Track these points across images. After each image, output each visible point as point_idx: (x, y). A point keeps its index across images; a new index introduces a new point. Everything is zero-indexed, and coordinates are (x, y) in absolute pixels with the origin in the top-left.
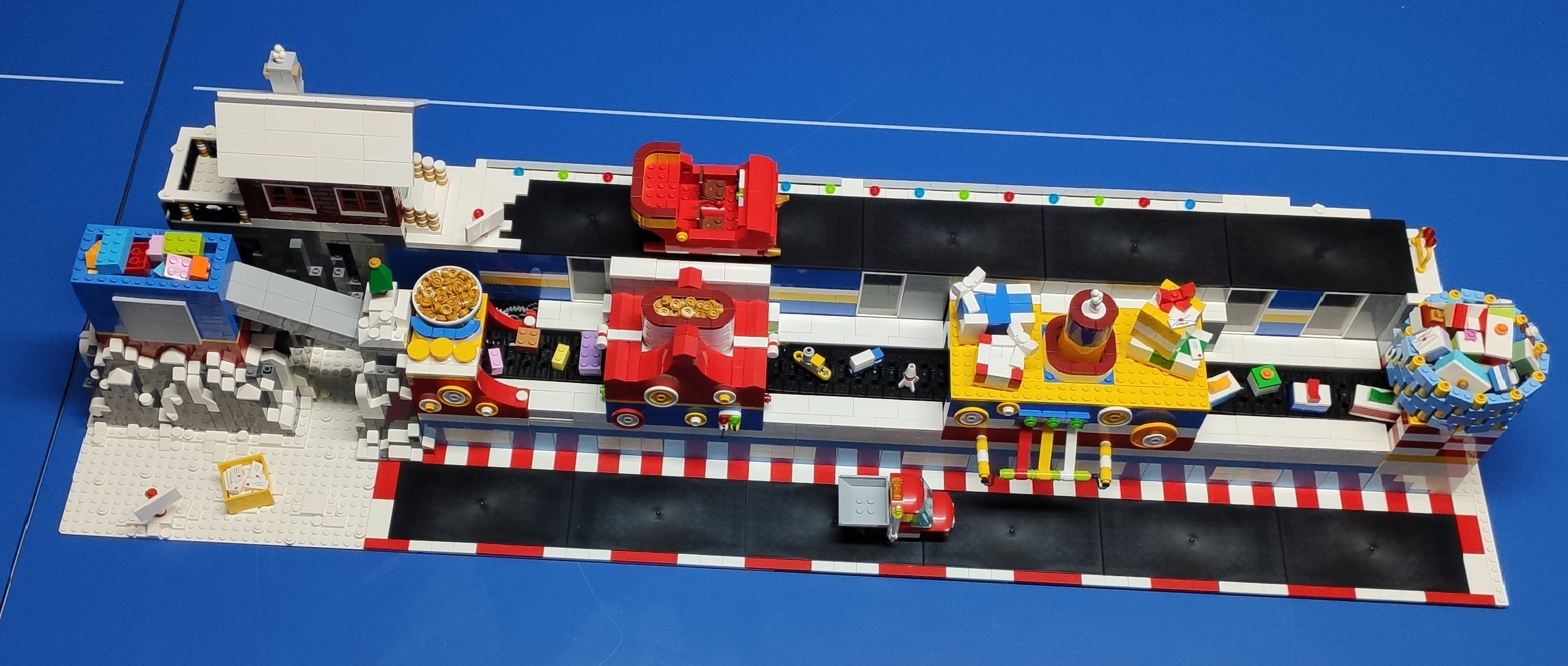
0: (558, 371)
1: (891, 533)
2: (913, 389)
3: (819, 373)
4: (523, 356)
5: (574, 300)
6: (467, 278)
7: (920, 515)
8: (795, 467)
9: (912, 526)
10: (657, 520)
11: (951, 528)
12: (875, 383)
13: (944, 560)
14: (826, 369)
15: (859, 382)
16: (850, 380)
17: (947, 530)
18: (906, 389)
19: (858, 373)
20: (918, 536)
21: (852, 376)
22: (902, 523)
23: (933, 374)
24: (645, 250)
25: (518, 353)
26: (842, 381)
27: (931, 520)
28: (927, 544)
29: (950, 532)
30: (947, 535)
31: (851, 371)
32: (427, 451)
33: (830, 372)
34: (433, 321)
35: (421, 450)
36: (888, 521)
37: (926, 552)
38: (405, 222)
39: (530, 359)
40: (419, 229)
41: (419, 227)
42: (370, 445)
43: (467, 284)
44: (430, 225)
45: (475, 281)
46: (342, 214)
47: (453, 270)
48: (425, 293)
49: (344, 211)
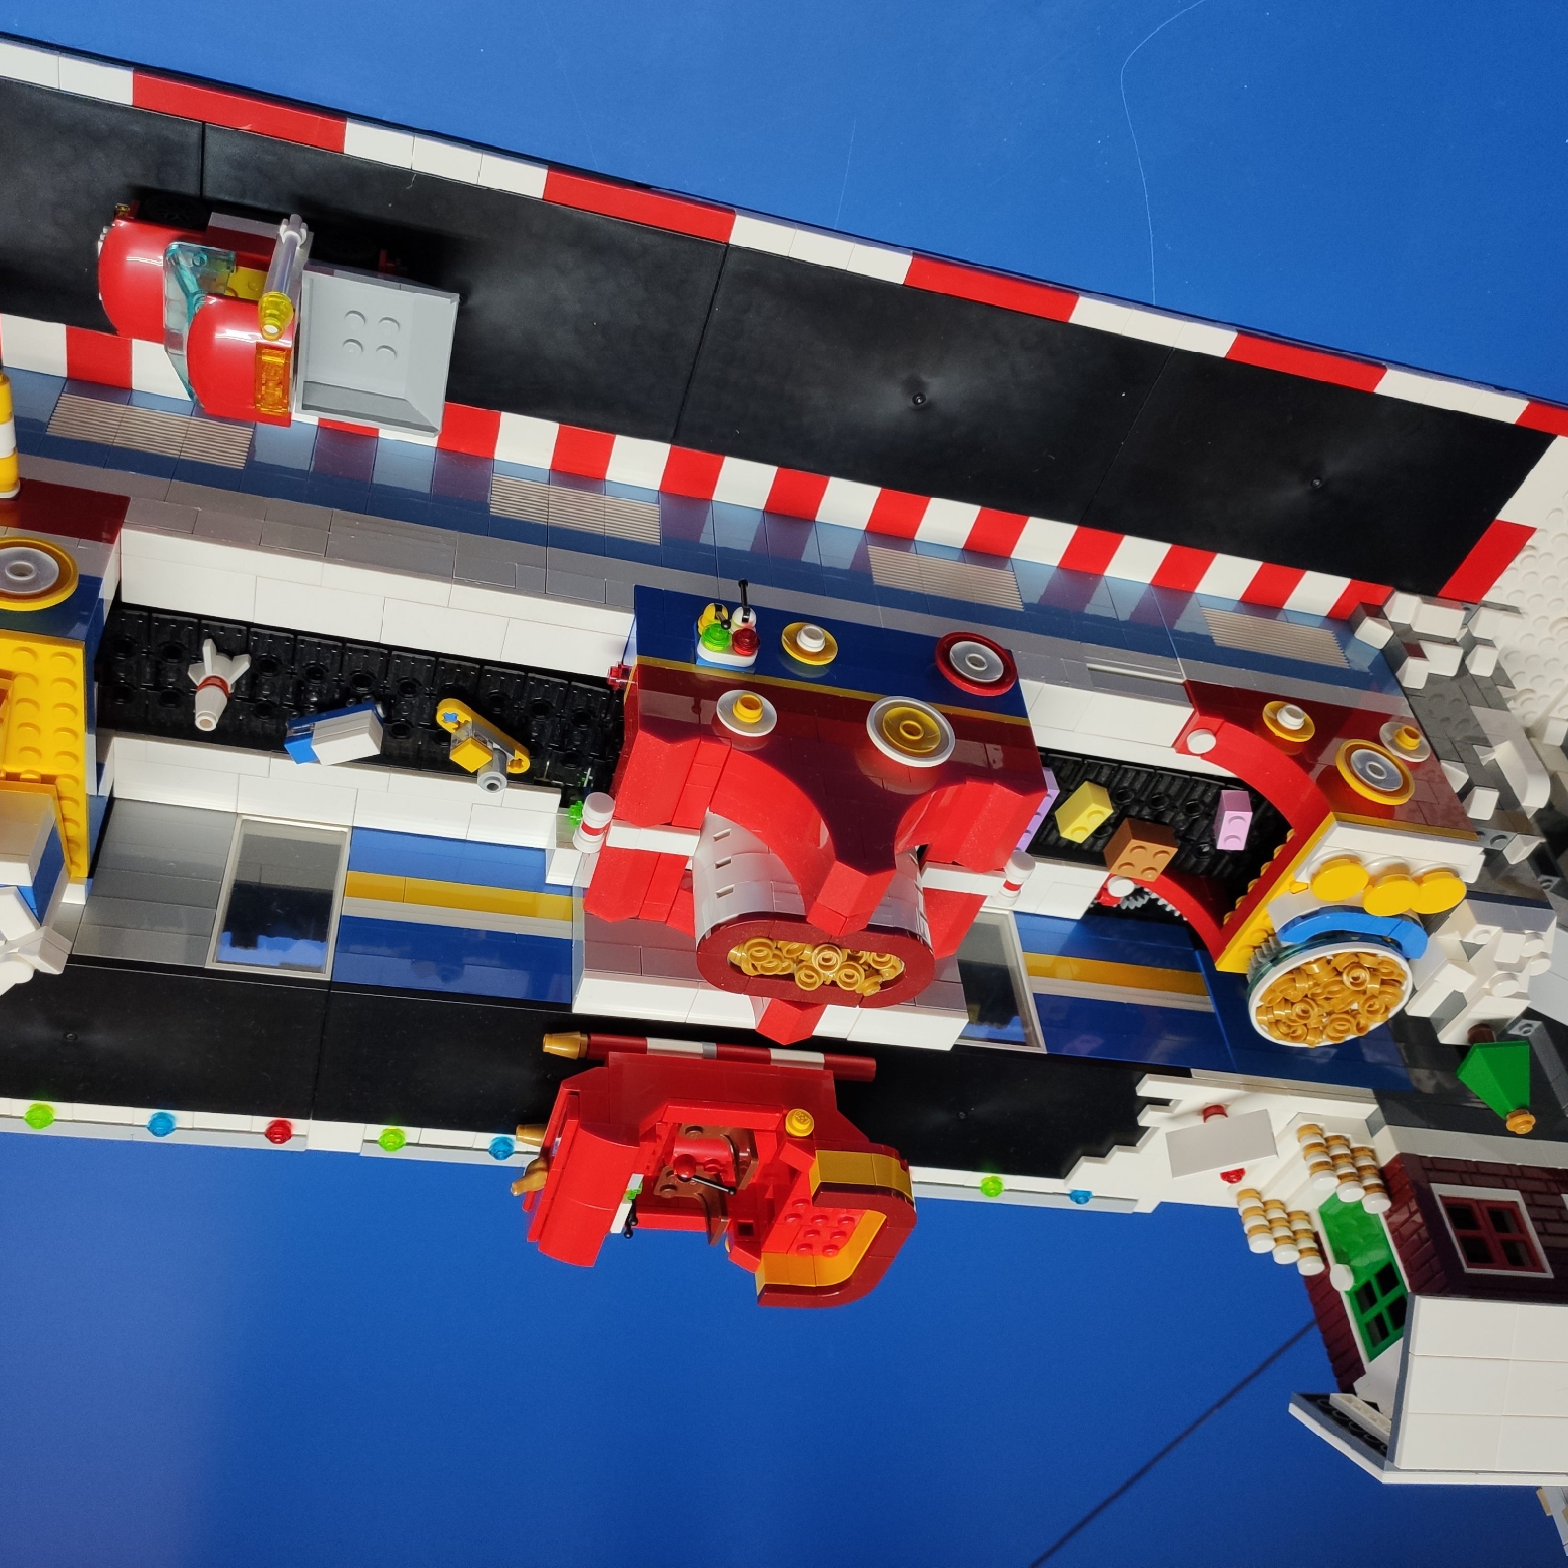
0: (1095, 781)
1: (300, 242)
2: (208, 649)
3: (470, 719)
4: (1157, 819)
5: (1008, 913)
6: (1274, 1026)
7: (207, 284)
8: (545, 461)
9: (232, 255)
10: (929, 380)
11: (109, 225)
12: (316, 673)
13: (136, 128)
14: (449, 727)
15: (362, 680)
16: (384, 688)
17: (123, 224)
18: (227, 650)
19: (360, 704)
20: (217, 220)
21: (379, 698)
22: (263, 266)
23: (148, 677)
24: (872, 1063)
25: (1165, 824)
26: (409, 687)
27: (173, 264)
28: (190, 187)
29: (116, 215)
30: (123, 207)
31: (380, 711)
32: (1377, 612)
33: (439, 719)
34: (1383, 953)
35: (1391, 619)
36: (305, 285)
37: (194, 164)
38: (1384, 1161)
39: (1146, 812)
40: (1348, 1136)
41: (1347, 1140)
42: (1488, 643)
43: (1281, 1015)
44: (1323, 1141)
45: (1259, 1017)
46: (1518, 1192)
47: (1294, 1039)
48: (1376, 1007)
49: (1515, 1203)
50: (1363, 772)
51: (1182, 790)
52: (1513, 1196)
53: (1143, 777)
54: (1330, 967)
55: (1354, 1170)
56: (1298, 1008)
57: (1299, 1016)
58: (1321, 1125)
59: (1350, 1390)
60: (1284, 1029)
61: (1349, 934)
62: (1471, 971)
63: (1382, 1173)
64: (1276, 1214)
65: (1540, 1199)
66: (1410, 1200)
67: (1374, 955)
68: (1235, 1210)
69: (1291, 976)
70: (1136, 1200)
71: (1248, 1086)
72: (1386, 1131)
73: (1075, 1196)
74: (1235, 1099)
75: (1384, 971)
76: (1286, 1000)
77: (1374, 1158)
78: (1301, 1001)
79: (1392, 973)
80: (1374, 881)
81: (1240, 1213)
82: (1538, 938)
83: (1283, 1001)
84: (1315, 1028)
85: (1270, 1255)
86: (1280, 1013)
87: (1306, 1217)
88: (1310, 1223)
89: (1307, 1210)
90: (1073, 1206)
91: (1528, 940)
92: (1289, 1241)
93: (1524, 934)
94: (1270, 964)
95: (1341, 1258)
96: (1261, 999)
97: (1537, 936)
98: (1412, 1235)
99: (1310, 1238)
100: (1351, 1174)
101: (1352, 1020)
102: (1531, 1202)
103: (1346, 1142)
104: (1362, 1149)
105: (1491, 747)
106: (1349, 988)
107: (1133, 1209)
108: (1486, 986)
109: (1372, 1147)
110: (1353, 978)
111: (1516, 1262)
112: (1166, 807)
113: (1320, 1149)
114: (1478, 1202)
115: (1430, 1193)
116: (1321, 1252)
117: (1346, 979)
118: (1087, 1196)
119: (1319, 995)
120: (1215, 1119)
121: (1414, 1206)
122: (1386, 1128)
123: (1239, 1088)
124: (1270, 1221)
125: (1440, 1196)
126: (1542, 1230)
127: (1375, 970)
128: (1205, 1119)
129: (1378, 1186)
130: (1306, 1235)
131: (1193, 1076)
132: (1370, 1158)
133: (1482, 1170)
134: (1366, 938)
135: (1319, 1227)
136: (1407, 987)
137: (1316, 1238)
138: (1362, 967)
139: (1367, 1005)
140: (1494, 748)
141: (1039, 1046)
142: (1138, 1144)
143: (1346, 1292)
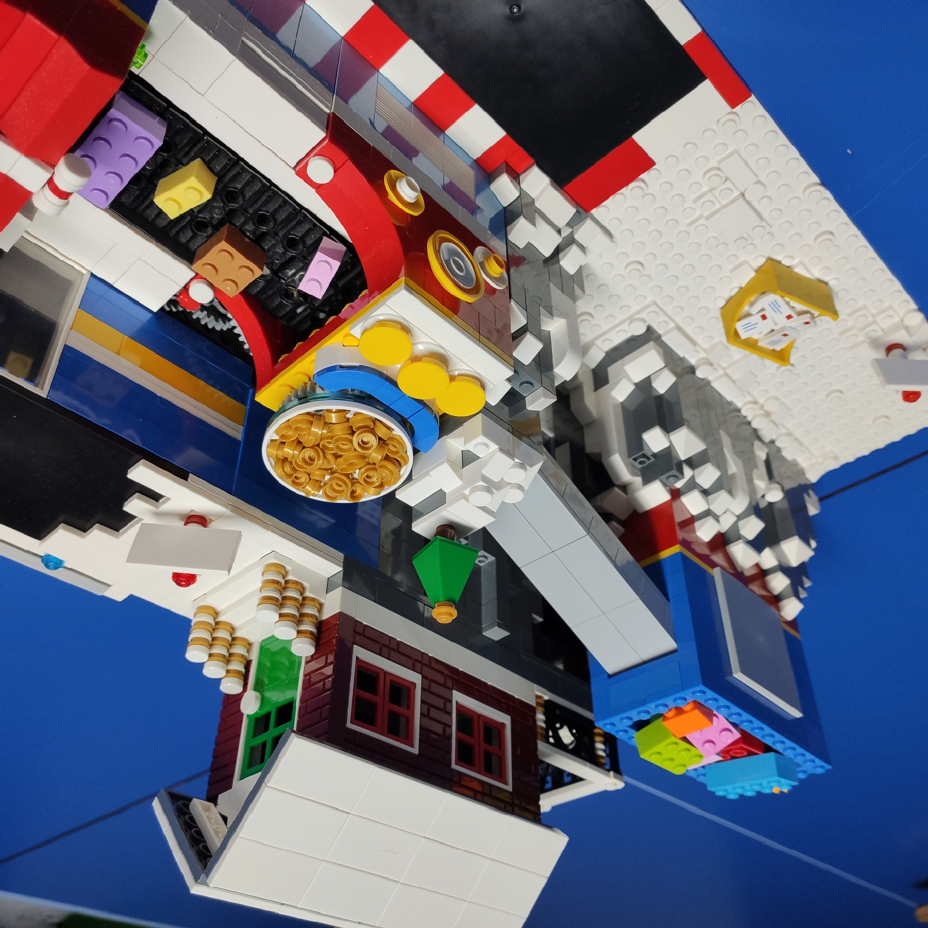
0: (209, 165)
4: (259, 239)
5: (84, 272)
6: (280, 462)
25: (263, 249)
34: (398, 432)
35: (522, 186)
38: (326, 616)
39: (249, 227)
40: (306, 585)
41: (304, 588)
42: (583, 248)
43: (289, 453)
44: (283, 581)
45: (269, 450)
46: (420, 676)
47: (294, 483)
48: (374, 479)
49: (415, 684)
50: (447, 262)
51: (289, 218)
52: (415, 678)
53: (257, 187)
54: (347, 425)
55: (297, 614)
56: (308, 453)
57: (304, 460)
58: (288, 568)
59: (213, 799)
60: (288, 469)
61: (376, 402)
62: (461, 477)
63: (320, 625)
64: (222, 634)
65: (435, 688)
66: (331, 652)
67: (389, 428)
68: (190, 621)
69: (311, 419)
70: (109, 586)
71: (237, 510)
72: (339, 592)
73: (47, 560)
74: (220, 516)
75: (392, 448)
76: (299, 443)
77: (320, 611)
78: (311, 447)
79: (397, 453)
80: (415, 359)
81: (192, 624)
82: (522, 468)
83: (296, 442)
84: (317, 481)
85: (201, 666)
86: (288, 451)
87: (248, 646)
88: (248, 651)
89: (251, 639)
90: (41, 568)
91: (515, 466)
92: (222, 659)
93: (514, 460)
94: (296, 402)
95: (259, 687)
96: (277, 432)
97: (522, 466)
98: (318, 682)
99: (242, 663)
100: (293, 616)
101: (350, 485)
102: (427, 688)
103: (302, 590)
104: (313, 600)
105: (552, 315)
106: (355, 450)
107: (104, 592)
108: (467, 492)
109: (322, 601)
110: (362, 441)
111: (393, 732)
112: (268, 230)
113: (277, 586)
114: (386, 673)
115: (350, 652)
116: (245, 677)
117: (355, 439)
118: (58, 564)
119: (329, 449)
120: (194, 527)
121: (331, 658)
122: (341, 588)
123: (227, 508)
124: (214, 639)
125: (357, 658)
126: (426, 712)
127: (384, 441)
128: (186, 524)
129: (311, 633)
130: (240, 659)
131: (189, 480)
132: (316, 610)
133: (401, 650)
134: (389, 411)
135: (254, 656)
136: (405, 471)
137: (248, 665)
138: (375, 434)
139: (365, 474)
140: (554, 318)
141: (42, 389)
142: (121, 531)
143: (248, 715)
